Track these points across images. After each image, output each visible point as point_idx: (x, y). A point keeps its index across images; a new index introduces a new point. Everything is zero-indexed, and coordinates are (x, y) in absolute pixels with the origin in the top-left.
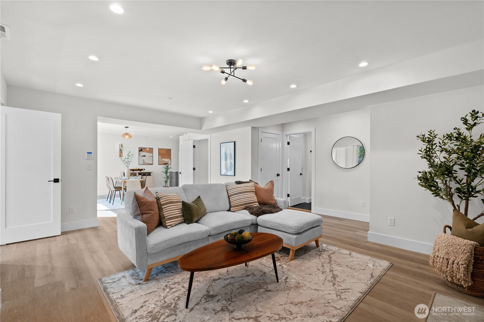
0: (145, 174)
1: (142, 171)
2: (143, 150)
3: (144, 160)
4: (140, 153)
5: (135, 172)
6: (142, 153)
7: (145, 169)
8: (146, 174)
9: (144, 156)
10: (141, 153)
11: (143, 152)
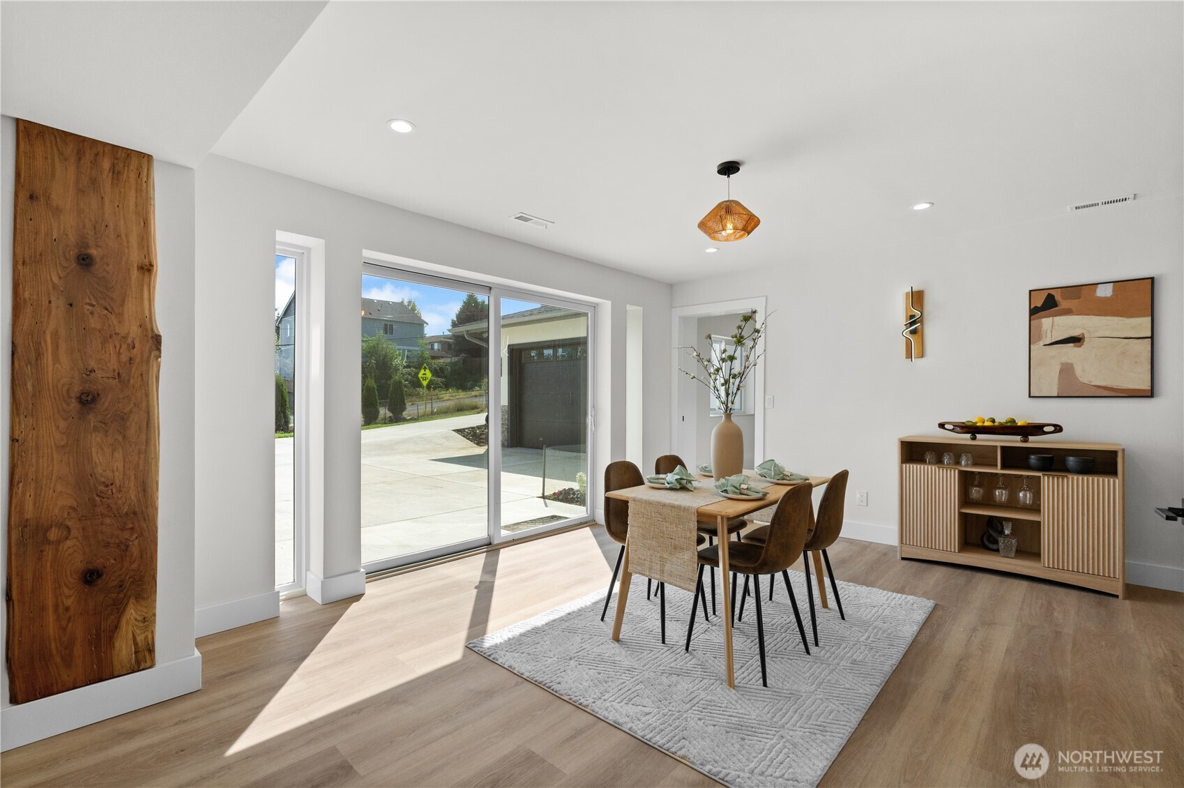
0: (1064, 461)
1: (1035, 441)
2: (1064, 304)
3: (1067, 371)
4: (1040, 327)
5: (983, 439)
6: (1057, 326)
7: (1058, 429)
8: (1071, 461)
9: (1076, 340)
10: (1046, 322)
11: (1068, 312)
